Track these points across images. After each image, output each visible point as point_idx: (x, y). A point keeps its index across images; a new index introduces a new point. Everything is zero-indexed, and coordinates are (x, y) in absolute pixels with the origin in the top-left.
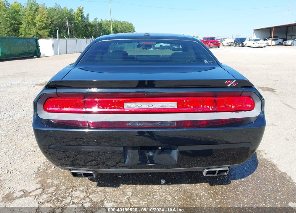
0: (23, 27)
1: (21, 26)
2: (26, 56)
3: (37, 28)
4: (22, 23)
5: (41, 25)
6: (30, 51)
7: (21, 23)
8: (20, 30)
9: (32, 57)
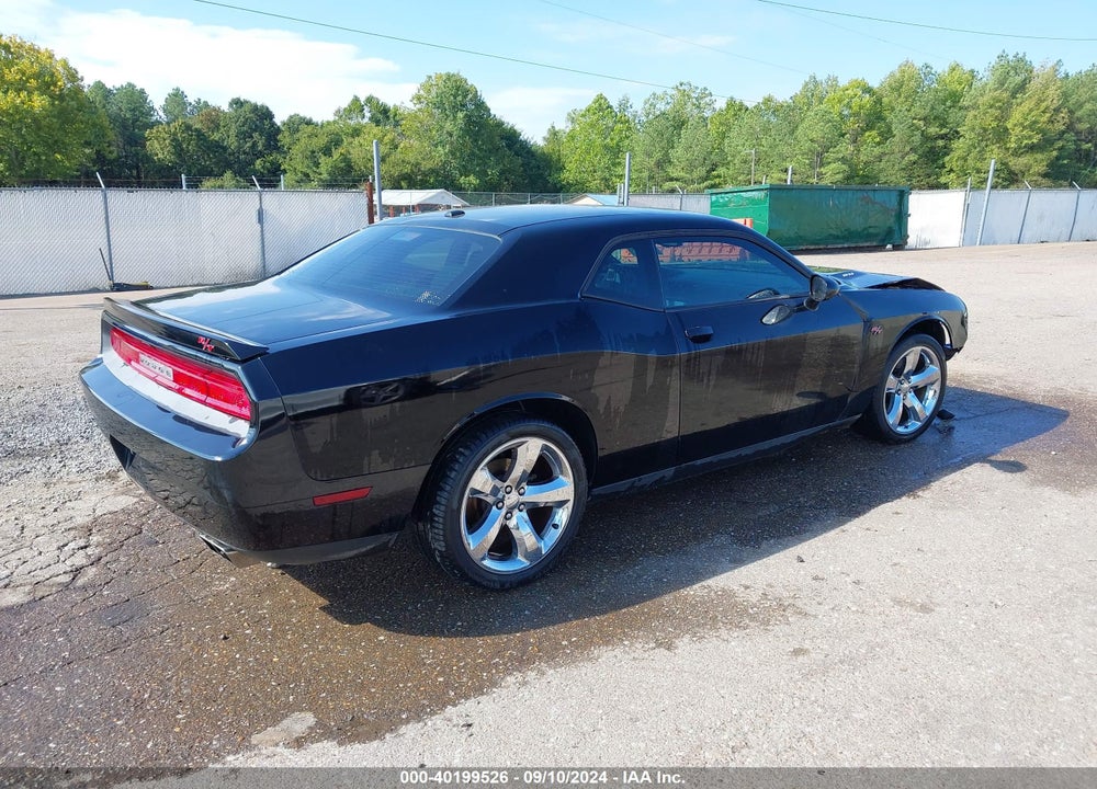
0: (959, 146)
1: (955, 144)
2: (853, 245)
3: (1007, 149)
4: (962, 133)
5: (1024, 137)
6: (871, 230)
7: (957, 132)
8: (947, 158)
9: (880, 248)
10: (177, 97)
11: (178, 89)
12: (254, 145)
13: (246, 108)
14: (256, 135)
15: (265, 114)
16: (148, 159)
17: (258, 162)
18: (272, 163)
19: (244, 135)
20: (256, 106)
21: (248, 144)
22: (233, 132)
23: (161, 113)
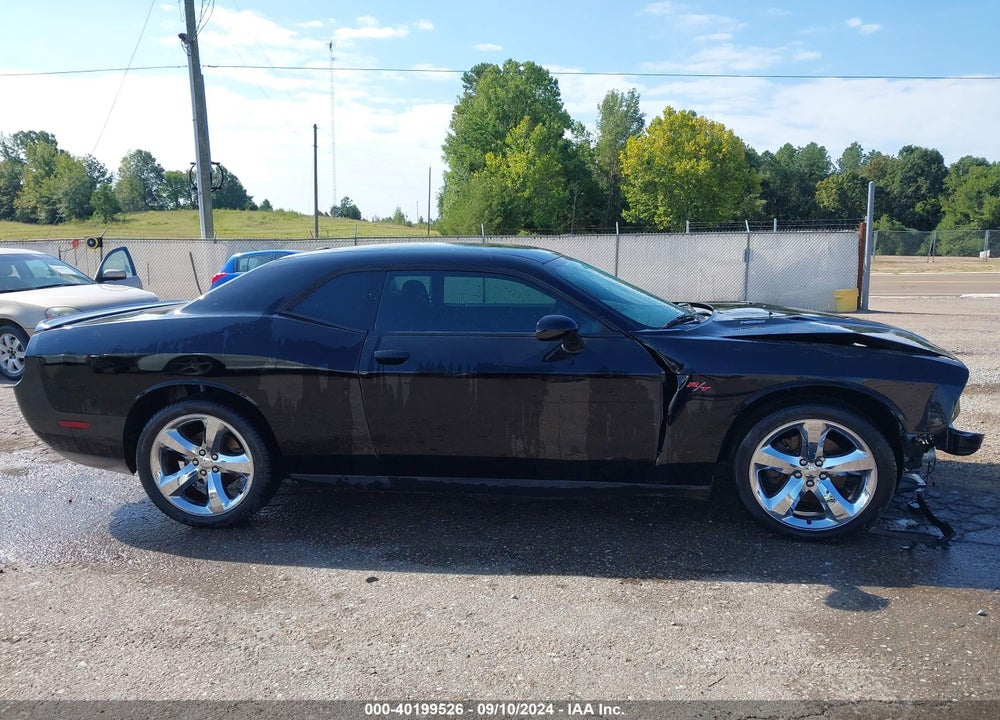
10: (854, 151)
11: (856, 144)
12: (918, 188)
13: (916, 154)
14: (921, 180)
15: (934, 158)
16: (815, 206)
17: (919, 205)
18: (933, 206)
19: (907, 180)
20: (926, 151)
21: (912, 189)
22: (897, 179)
23: (837, 166)
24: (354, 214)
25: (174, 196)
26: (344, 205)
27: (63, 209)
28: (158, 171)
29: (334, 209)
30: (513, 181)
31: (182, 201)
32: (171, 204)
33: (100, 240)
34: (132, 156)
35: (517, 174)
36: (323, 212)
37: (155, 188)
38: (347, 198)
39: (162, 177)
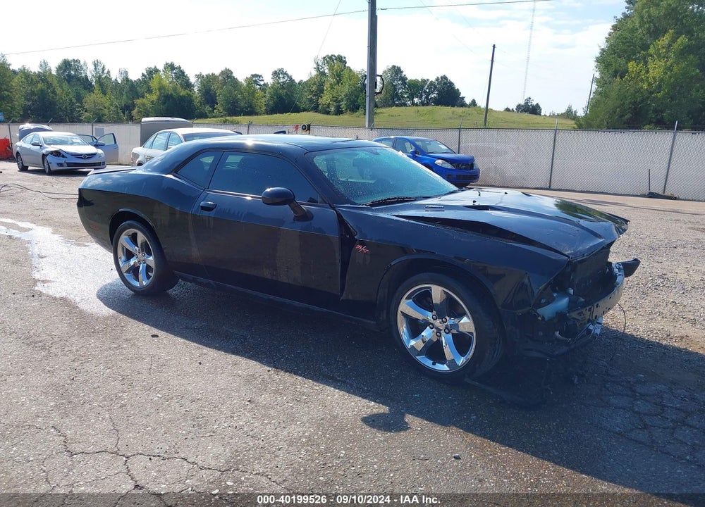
24: (535, 110)
25: (411, 97)
26: (526, 104)
27: (343, 104)
28: (404, 79)
29: (519, 107)
30: (650, 84)
31: (416, 100)
32: (409, 102)
33: (309, 126)
34: (389, 70)
35: (654, 78)
36: (511, 109)
37: (400, 91)
38: (530, 98)
39: (406, 83)
